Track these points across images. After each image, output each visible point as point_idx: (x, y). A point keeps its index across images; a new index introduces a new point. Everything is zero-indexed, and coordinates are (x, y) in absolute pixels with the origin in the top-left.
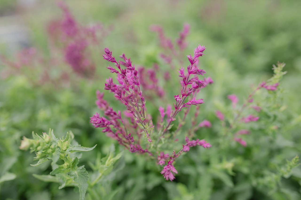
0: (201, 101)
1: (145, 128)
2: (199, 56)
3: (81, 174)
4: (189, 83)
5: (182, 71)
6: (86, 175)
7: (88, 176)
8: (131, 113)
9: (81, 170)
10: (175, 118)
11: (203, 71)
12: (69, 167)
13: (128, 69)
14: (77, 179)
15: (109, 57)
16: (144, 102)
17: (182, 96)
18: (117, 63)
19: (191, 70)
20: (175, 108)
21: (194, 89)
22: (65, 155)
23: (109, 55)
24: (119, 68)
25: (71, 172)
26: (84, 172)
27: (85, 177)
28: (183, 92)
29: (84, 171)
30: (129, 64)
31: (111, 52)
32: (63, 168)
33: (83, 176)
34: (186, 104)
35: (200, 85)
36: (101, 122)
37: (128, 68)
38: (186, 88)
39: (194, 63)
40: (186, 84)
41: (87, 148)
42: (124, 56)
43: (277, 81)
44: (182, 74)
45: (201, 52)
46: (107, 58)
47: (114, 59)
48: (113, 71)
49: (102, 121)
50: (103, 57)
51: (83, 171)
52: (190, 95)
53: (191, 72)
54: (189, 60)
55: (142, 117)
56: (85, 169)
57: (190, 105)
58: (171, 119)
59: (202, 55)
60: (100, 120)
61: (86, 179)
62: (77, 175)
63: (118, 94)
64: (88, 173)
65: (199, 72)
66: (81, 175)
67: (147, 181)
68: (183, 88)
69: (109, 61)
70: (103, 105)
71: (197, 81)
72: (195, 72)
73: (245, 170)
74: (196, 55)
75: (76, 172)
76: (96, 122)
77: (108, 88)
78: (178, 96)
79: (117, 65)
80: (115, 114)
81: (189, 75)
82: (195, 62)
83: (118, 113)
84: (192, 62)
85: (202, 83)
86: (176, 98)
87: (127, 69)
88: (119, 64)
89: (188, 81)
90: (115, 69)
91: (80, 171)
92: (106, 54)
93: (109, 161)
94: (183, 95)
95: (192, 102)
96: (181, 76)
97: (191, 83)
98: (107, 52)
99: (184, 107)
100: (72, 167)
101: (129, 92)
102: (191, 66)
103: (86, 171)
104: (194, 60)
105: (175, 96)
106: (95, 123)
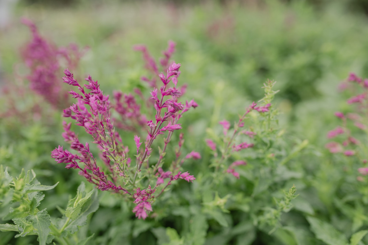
0: (178, 126)
1: (115, 161)
2: (172, 75)
3: (43, 218)
4: (163, 106)
5: (155, 93)
6: (48, 220)
7: (50, 220)
8: (98, 143)
9: (42, 213)
10: (150, 148)
11: (177, 92)
12: (26, 210)
13: (93, 93)
14: (37, 224)
15: (70, 80)
16: (112, 130)
17: (156, 121)
18: (80, 86)
19: (164, 91)
20: (150, 136)
21: (170, 114)
22: (21, 196)
23: (70, 77)
24: (83, 92)
25: (30, 217)
26: (45, 216)
27: (46, 221)
28: (158, 117)
29: (46, 214)
30: (93, 86)
31: (72, 74)
32: (18, 211)
33: (45, 220)
34: (160, 130)
35: (176, 108)
36: (63, 156)
37: (92, 91)
38: (160, 112)
39: (167, 83)
40: (159, 108)
41: (47, 186)
42: (90, 78)
43: (269, 101)
44: (155, 96)
45: (175, 70)
46: (67, 80)
47: (75, 82)
48: (76, 96)
49: (65, 154)
50: (63, 81)
51: (44, 214)
52: (166, 120)
53: (165, 93)
54: (162, 79)
55: (110, 147)
56: (46, 212)
57: (165, 131)
58: (147, 149)
59: (177, 74)
60: (62, 154)
61: (48, 224)
62: (38, 220)
63: (80, 122)
64: (50, 216)
65: (173, 93)
66: (43, 220)
67: (133, 228)
68: (158, 112)
69: (70, 84)
70: (71, 138)
71: (172, 103)
72: (169, 93)
73: (245, 208)
74: (170, 73)
75: (36, 216)
76: (58, 157)
77: (67, 115)
78: (151, 122)
79: (80, 89)
80: (82, 146)
81: (163, 97)
82: (169, 81)
83: (85, 145)
84: (165, 82)
85: (178, 105)
86: (149, 124)
87: (91, 93)
88: (82, 88)
89: (162, 104)
90: (78, 94)
91: (41, 215)
92: (67, 76)
93: (77, 202)
94: (158, 121)
95: (168, 128)
96: (154, 98)
97: (165, 106)
98: (68, 74)
99: (159, 134)
100: (31, 210)
101: (93, 119)
102: (164, 87)
103: (48, 214)
104: (167, 80)
105: (149, 122)
106: (56, 158)
